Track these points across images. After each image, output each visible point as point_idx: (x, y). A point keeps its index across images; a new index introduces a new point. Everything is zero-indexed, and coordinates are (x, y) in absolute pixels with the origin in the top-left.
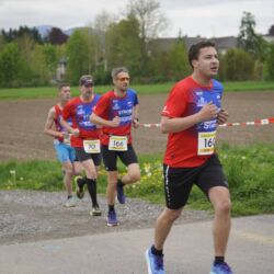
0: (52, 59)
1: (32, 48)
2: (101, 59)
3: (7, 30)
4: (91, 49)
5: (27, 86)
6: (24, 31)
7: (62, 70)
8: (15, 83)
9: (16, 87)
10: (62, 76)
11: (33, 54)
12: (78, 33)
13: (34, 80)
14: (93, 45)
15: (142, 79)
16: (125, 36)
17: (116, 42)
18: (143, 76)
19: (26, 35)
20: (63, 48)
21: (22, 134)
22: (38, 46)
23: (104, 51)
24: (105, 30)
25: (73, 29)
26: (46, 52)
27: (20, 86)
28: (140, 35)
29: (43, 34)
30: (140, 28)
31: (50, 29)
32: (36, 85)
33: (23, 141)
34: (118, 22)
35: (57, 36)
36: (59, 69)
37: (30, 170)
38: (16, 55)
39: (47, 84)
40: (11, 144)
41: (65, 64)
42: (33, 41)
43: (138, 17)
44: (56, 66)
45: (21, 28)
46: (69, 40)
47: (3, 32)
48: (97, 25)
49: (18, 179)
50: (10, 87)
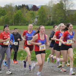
0: (33, 16)
1: (26, 12)
2: (50, 17)
3: (18, 6)
5: (24, 25)
6: (23, 6)
7: (36, 20)
8: (20, 24)
9: (20, 25)
10: (36, 22)
11: (26, 14)
12: (42, 7)
13: (27, 23)
14: (47, 12)
17: (55, 10)
19: (24, 7)
20: (37, 12)
22: (28, 11)
23: (51, 14)
24: (52, 6)
26: (31, 13)
27: (22, 25)
28: (64, 8)
29: (30, 7)
30: (64, 6)
31: (32, 6)
34: (56, 4)
35: (35, 8)
36: (35, 20)
38: (20, 14)
41: (37, 18)
42: (27, 9)
43: (63, 2)
44: (34, 19)
45: (23, 5)
46: (39, 10)
47: (16, 6)
48: (49, 5)
49: (24, 56)
50: (18, 25)
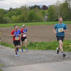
0: (44, 14)
1: (38, 11)
2: (58, 14)
3: (31, 6)
4: (54, 11)
5: (37, 22)
7: (46, 17)
9: (33, 22)
10: (46, 19)
11: (38, 13)
12: (51, 6)
13: (39, 20)
14: (55, 10)
15: (69, 19)
16: (64, 7)
17: (62, 9)
18: (70, 19)
19: (36, 7)
21: (37, 35)
22: (40, 10)
24: (58, 6)
25: (49, 5)
26: (42, 12)
27: (35, 22)
28: (69, 7)
29: (41, 7)
30: (69, 5)
31: (43, 6)
32: (39, 21)
33: (37, 37)
34: (62, 3)
35: (45, 7)
37: (41, 44)
38: (34, 13)
39: (42, 21)
40: (34, 37)
41: (47, 15)
42: (38, 9)
43: (68, 2)
44: (45, 16)
45: (35, 5)
46: (48, 9)
47: (30, 6)
48: (56, 4)
49: (39, 47)
50: (32, 22)
